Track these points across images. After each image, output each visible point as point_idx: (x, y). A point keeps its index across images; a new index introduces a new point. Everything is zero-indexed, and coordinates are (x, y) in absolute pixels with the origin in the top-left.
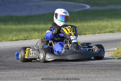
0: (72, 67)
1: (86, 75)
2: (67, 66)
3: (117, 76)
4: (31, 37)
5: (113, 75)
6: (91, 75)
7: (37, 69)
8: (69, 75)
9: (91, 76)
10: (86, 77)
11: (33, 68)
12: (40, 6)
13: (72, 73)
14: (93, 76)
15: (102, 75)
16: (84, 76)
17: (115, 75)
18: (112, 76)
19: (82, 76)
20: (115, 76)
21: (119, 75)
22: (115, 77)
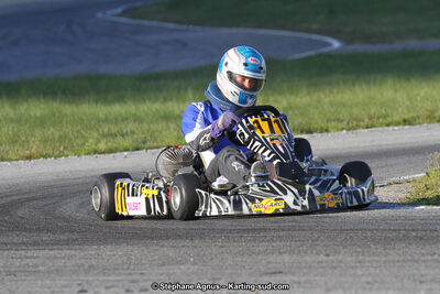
0: (281, 233)
1: (325, 258)
2: (265, 230)
3: (425, 261)
4: (156, 140)
5: (409, 258)
6: (340, 258)
7: (172, 242)
8: (272, 258)
9: (341, 262)
10: (324, 265)
11: (161, 238)
12: (185, 45)
13: (281, 253)
14: (349, 259)
15: (376, 258)
16: (319, 263)
17: (416, 257)
18: (408, 260)
19: (314, 262)
20: (416, 261)
21: (430, 258)
22: (416, 265)
